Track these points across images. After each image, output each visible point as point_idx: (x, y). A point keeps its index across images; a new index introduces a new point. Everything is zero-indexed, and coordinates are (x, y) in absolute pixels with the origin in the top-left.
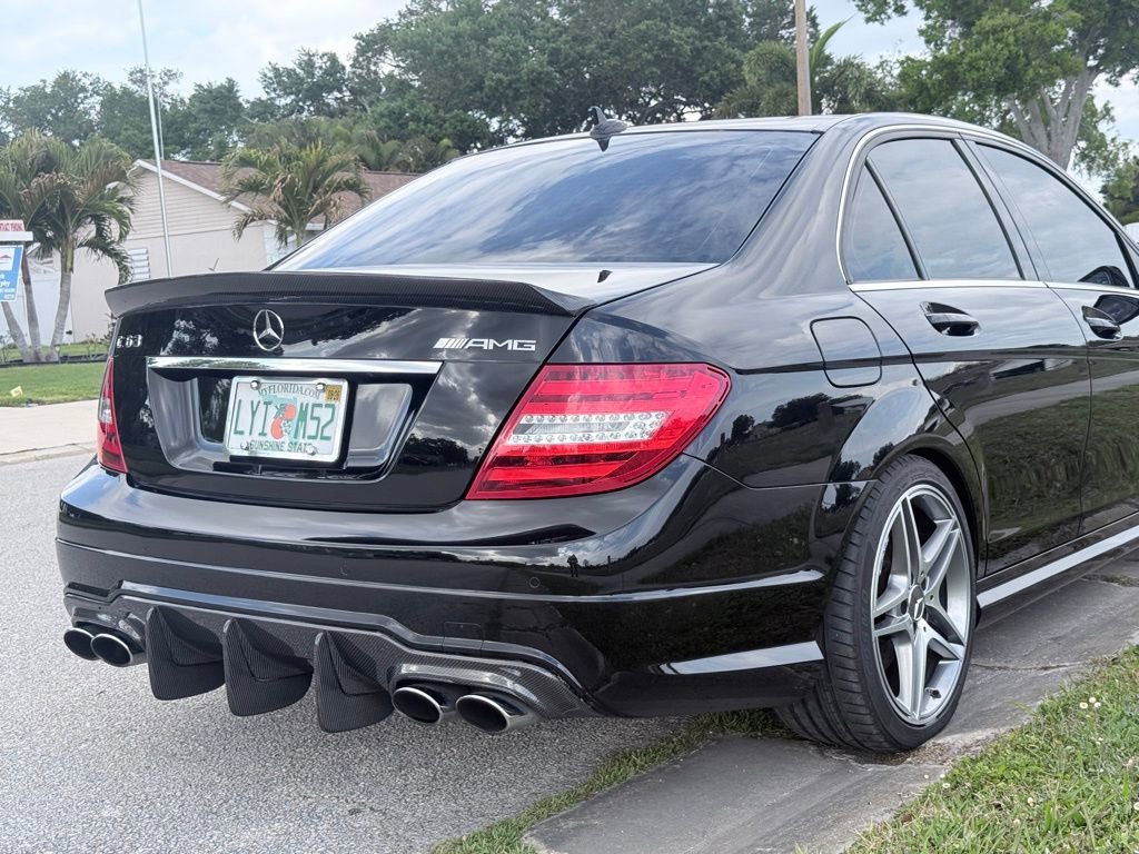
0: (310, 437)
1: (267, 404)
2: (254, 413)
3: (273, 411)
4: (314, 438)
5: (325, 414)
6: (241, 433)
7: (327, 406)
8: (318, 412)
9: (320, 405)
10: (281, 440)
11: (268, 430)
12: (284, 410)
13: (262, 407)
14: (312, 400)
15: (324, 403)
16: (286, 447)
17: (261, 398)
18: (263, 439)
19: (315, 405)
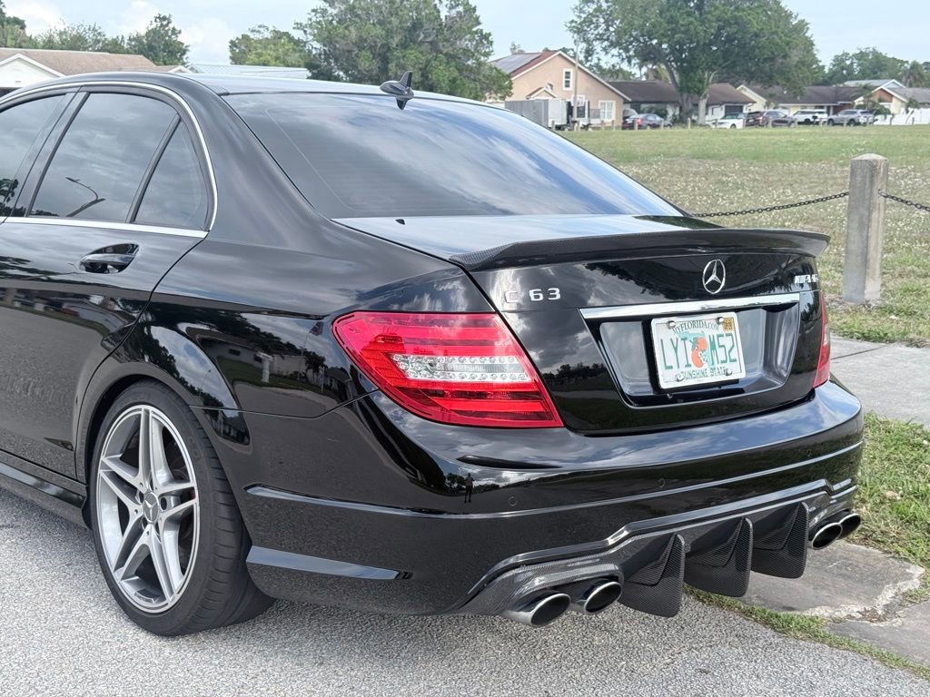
0: (722, 362)
1: (684, 339)
2: (676, 349)
3: (689, 346)
4: (726, 362)
5: (727, 341)
6: (671, 367)
7: (727, 335)
8: (723, 341)
9: (722, 336)
10: (703, 368)
11: (690, 362)
12: (698, 343)
13: (681, 344)
14: (716, 333)
15: (724, 333)
16: (709, 374)
17: (677, 336)
18: (689, 369)
19: (719, 336)
